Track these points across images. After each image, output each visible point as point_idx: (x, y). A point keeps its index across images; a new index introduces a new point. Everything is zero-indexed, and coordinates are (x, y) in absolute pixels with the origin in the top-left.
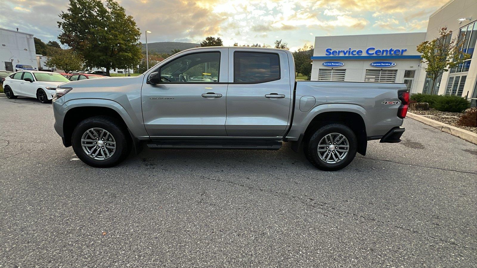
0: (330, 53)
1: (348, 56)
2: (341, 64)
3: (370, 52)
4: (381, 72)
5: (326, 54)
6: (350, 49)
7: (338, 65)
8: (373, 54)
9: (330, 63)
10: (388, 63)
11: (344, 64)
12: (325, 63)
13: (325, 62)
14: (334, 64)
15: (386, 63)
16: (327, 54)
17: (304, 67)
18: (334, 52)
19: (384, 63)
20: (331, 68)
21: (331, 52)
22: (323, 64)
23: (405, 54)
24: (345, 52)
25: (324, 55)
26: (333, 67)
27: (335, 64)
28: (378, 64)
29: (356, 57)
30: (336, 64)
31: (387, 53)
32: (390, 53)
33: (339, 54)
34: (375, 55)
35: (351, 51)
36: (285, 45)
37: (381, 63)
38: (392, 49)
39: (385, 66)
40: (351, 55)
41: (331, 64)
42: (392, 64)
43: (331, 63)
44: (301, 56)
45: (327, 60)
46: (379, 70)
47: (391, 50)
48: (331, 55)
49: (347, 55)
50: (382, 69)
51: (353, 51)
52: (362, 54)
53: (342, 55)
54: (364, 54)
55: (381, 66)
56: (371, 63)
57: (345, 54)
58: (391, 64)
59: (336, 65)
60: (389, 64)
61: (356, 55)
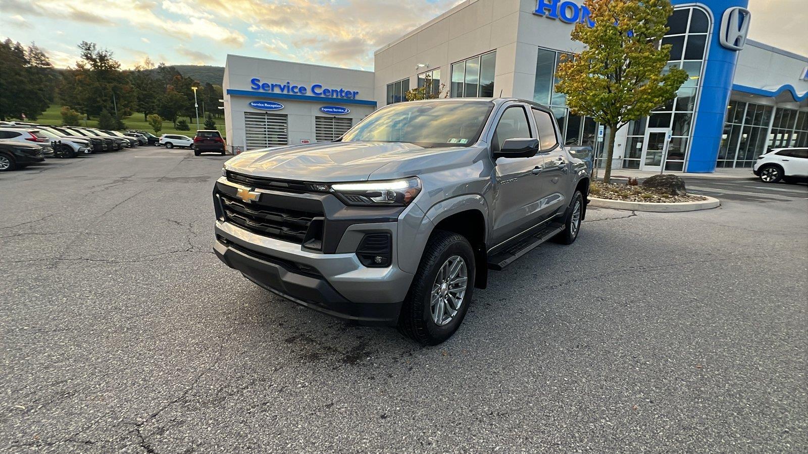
0: (259, 87)
1: (287, 93)
2: (279, 106)
3: (317, 91)
4: (333, 121)
5: (253, 88)
6: (288, 83)
7: (275, 108)
8: (321, 94)
9: (261, 103)
10: (342, 109)
11: (283, 107)
12: (254, 103)
13: (253, 101)
14: (268, 106)
15: (339, 108)
16: (255, 87)
17: (162, 103)
18: (265, 86)
19: (336, 108)
20: (265, 112)
21: (261, 84)
22: (250, 104)
23: (357, 98)
24: (282, 87)
25: (248, 88)
26: (268, 110)
27: (270, 106)
28: (329, 110)
29: (298, 97)
30: (272, 106)
31: (337, 95)
32: (341, 95)
33: (273, 90)
34: (323, 96)
35: (291, 87)
36: (108, 55)
37: (332, 108)
38: (342, 89)
39: (338, 112)
40: (291, 93)
41: (263, 105)
42: (346, 111)
43: (264, 103)
44: (145, 81)
45: (256, 98)
46: (331, 119)
47: (341, 91)
48: (261, 91)
49: (285, 92)
50: (335, 117)
51: (293, 87)
52: (306, 93)
53: (277, 91)
54: (309, 93)
55: (333, 112)
56: (321, 107)
57: (282, 90)
58: (344, 110)
59: (272, 108)
60: (343, 111)
61: (299, 94)
